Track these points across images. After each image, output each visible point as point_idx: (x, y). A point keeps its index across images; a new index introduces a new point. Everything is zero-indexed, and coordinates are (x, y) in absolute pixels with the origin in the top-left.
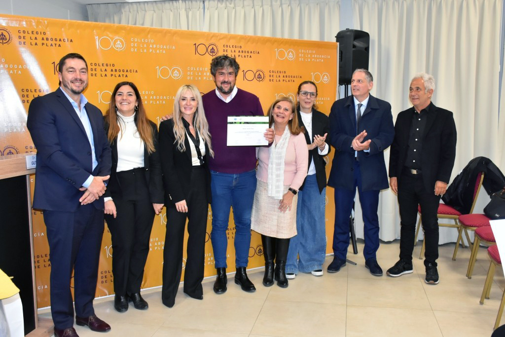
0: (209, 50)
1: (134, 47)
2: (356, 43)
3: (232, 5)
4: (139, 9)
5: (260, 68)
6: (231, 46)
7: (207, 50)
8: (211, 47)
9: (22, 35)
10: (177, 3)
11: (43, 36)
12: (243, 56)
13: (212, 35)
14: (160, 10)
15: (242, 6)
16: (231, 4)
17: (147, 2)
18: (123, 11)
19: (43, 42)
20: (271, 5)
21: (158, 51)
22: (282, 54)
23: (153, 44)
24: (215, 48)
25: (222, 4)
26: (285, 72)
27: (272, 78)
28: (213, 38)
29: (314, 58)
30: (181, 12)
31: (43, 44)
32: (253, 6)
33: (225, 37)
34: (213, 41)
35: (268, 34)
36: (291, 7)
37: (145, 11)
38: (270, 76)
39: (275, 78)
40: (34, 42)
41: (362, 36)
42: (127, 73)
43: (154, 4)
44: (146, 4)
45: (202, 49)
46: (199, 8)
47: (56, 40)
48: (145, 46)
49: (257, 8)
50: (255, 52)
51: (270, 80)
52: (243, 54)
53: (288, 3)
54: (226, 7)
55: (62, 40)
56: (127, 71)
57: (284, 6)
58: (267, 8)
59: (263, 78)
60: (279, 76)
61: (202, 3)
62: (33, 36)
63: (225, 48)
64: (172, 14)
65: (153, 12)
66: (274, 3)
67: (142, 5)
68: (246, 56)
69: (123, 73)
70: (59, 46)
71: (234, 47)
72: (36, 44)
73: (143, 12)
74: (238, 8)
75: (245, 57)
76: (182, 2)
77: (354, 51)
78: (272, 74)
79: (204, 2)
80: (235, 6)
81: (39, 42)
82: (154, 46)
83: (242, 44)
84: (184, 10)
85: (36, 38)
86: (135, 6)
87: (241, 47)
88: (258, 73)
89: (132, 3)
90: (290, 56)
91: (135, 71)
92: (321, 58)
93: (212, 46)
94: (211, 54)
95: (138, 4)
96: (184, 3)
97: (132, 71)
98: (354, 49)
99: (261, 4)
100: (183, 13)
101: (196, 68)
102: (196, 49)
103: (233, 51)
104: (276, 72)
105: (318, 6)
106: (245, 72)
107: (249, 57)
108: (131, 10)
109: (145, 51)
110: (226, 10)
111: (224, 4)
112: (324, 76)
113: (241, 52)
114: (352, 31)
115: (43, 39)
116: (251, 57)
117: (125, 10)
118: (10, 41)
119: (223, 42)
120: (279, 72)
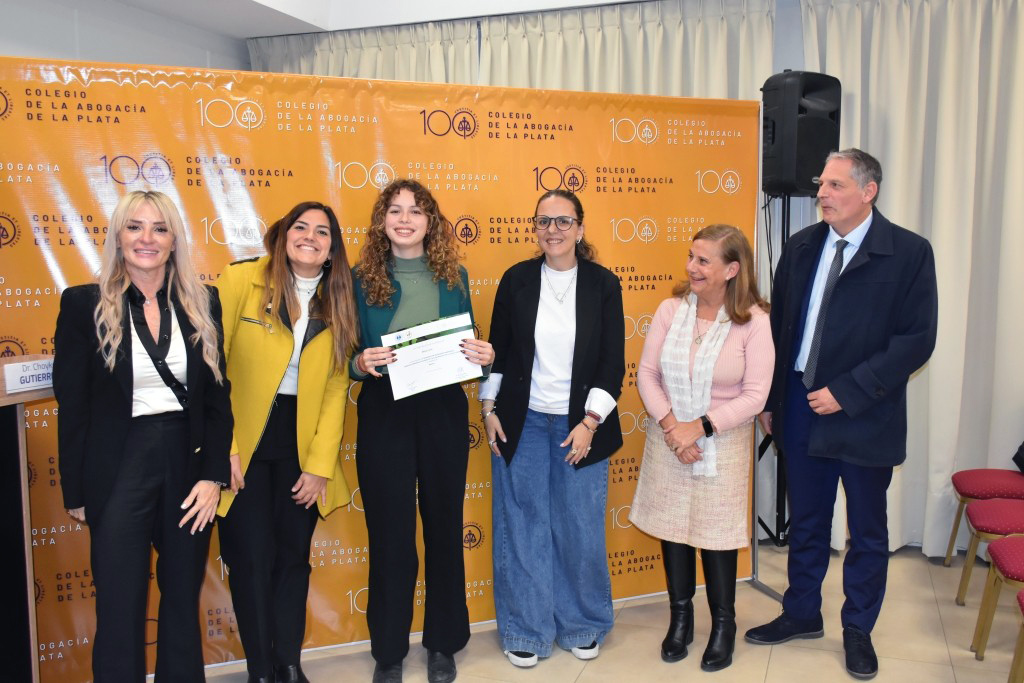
0: (456, 125)
1: (284, 121)
2: (807, 102)
3: (538, 30)
4: (349, 45)
5: (574, 162)
6: (507, 115)
7: (452, 124)
8: (460, 118)
9: (34, 99)
10: (425, 28)
11: (79, 100)
12: (535, 136)
13: (461, 91)
14: (389, 45)
15: (559, 29)
16: (535, 26)
17: (365, 30)
18: (317, 49)
19: (80, 112)
20: (622, 26)
21: (338, 129)
22: (625, 130)
23: (327, 113)
24: (469, 118)
25: (516, 28)
26: (633, 171)
27: (602, 184)
28: (465, 98)
29: (703, 137)
30: (432, 48)
31: (80, 118)
32: (583, 28)
33: (492, 94)
34: (464, 104)
35: (614, 87)
36: (664, 28)
37: (361, 47)
38: (598, 180)
39: (609, 185)
40: (60, 113)
41: (824, 86)
42: (269, 178)
43: (379, 33)
44: (362, 35)
45: (439, 123)
46: (470, 37)
47: (109, 108)
48: (309, 117)
49: (590, 32)
50: (563, 128)
51: (598, 189)
52: (535, 133)
53: (659, 19)
54: (526, 32)
55: (122, 108)
56: (269, 173)
57: (650, 27)
58: (612, 32)
59: (581, 184)
60: (620, 180)
61: (475, 27)
62: (58, 102)
63: (494, 120)
64: (413, 53)
65: (375, 50)
66: (627, 20)
67: (355, 36)
68: (543, 137)
69: (260, 178)
70: (117, 120)
71: (514, 116)
72: (65, 118)
73: (358, 50)
74: (550, 36)
75: (539, 137)
76: (435, 26)
77: (801, 121)
78: (602, 175)
79: (479, 25)
80: (544, 30)
81: (72, 113)
82: (330, 117)
83: (530, 110)
84: (438, 43)
85: (64, 106)
86: (340, 37)
87: (529, 116)
88: (569, 175)
89: (334, 32)
90: (645, 132)
91: (287, 173)
92: (720, 138)
93: (465, 115)
94: (462, 133)
95: (347, 35)
96: (438, 29)
97: (281, 173)
98: (801, 116)
99: (598, 24)
100: (436, 49)
101: (428, 166)
102: (426, 122)
103: (511, 125)
104: (613, 170)
105: (725, 22)
106: (540, 172)
107: (549, 137)
108: (334, 48)
109: (310, 128)
110: (525, 40)
111: (520, 29)
112: (726, 177)
113: (530, 126)
114: (797, 74)
115: (80, 107)
116: (552, 137)
117: (322, 48)
118: (7, 112)
119: (488, 106)
120: (619, 171)
